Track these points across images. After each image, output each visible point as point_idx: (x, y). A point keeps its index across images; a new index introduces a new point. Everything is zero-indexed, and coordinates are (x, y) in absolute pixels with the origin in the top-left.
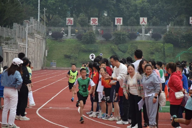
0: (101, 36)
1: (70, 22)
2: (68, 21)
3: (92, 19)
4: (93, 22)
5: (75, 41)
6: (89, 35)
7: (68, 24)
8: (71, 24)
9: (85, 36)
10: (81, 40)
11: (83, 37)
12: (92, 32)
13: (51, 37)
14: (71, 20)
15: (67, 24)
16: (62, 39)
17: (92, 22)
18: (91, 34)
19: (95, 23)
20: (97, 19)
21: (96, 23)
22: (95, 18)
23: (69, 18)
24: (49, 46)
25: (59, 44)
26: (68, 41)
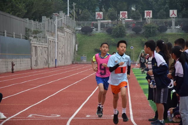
0: (131, 30)
1: (100, 16)
2: (97, 15)
3: (121, 12)
4: (122, 16)
5: (105, 35)
6: (119, 29)
7: (97, 18)
8: (100, 18)
9: (115, 29)
10: (111, 34)
11: (113, 31)
12: (121, 26)
13: (80, 31)
14: (100, 14)
15: (96, 19)
16: (92, 33)
17: (121, 16)
18: (121, 28)
19: (125, 17)
20: (126, 12)
21: (126, 17)
22: (125, 12)
23: (98, 13)
24: (79, 40)
25: (89, 39)
26: (98, 35)
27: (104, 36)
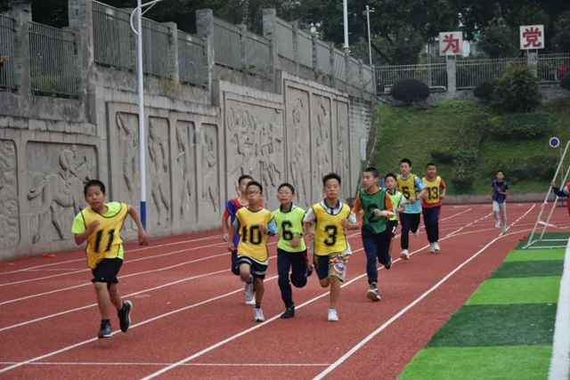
0: (558, 85)
1: (453, 46)
2: (444, 41)
3: (523, 29)
4: (528, 40)
5: (470, 105)
6: (515, 83)
7: (444, 52)
8: (454, 52)
9: (503, 84)
10: (489, 99)
11: (495, 91)
12: (524, 73)
13: (391, 98)
14: (454, 38)
15: (441, 54)
16: (428, 100)
17: (523, 41)
18: (521, 79)
19: (536, 43)
20: (541, 28)
21: (540, 44)
22: (535, 27)
23: (448, 34)
24: (383, 126)
25: (415, 120)
26: (447, 108)
27: (468, 108)
